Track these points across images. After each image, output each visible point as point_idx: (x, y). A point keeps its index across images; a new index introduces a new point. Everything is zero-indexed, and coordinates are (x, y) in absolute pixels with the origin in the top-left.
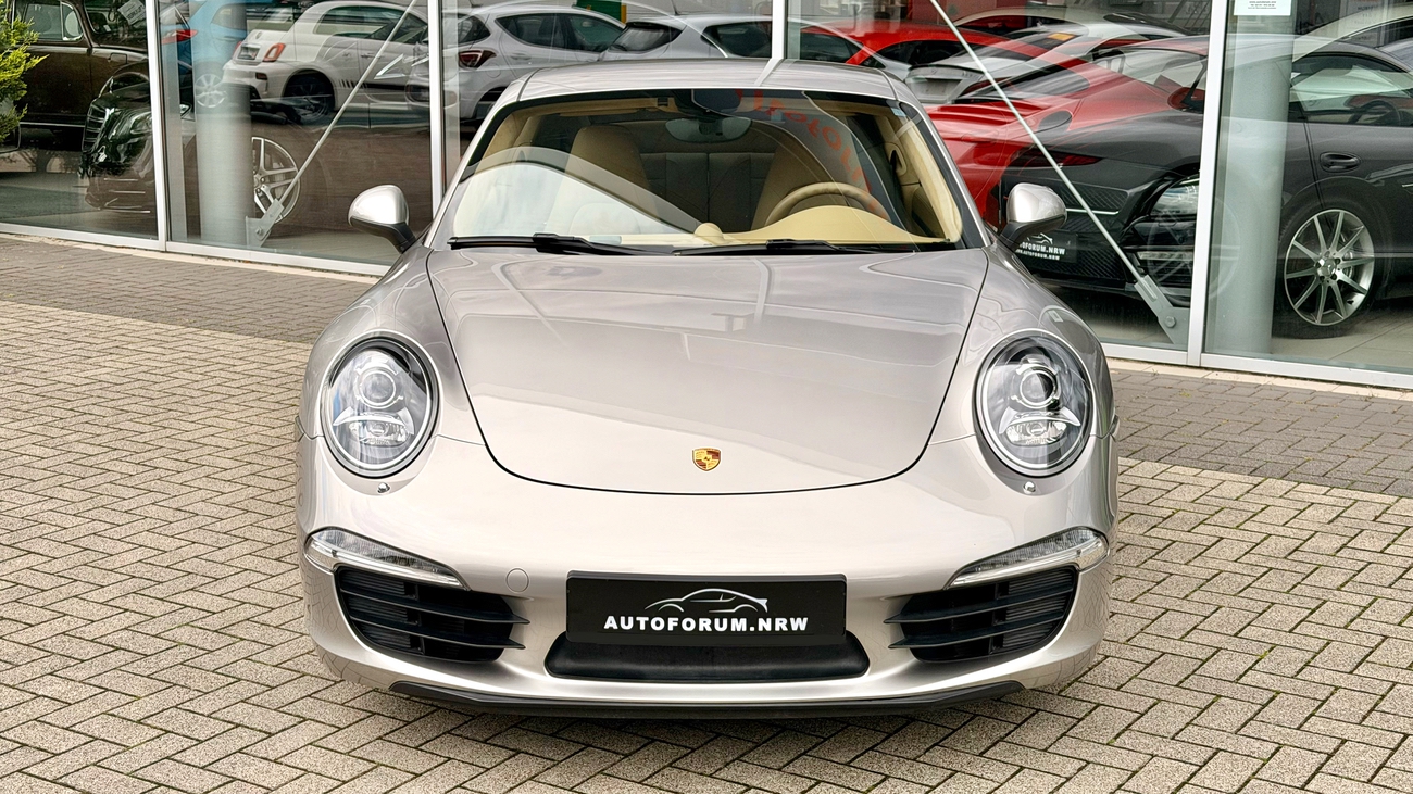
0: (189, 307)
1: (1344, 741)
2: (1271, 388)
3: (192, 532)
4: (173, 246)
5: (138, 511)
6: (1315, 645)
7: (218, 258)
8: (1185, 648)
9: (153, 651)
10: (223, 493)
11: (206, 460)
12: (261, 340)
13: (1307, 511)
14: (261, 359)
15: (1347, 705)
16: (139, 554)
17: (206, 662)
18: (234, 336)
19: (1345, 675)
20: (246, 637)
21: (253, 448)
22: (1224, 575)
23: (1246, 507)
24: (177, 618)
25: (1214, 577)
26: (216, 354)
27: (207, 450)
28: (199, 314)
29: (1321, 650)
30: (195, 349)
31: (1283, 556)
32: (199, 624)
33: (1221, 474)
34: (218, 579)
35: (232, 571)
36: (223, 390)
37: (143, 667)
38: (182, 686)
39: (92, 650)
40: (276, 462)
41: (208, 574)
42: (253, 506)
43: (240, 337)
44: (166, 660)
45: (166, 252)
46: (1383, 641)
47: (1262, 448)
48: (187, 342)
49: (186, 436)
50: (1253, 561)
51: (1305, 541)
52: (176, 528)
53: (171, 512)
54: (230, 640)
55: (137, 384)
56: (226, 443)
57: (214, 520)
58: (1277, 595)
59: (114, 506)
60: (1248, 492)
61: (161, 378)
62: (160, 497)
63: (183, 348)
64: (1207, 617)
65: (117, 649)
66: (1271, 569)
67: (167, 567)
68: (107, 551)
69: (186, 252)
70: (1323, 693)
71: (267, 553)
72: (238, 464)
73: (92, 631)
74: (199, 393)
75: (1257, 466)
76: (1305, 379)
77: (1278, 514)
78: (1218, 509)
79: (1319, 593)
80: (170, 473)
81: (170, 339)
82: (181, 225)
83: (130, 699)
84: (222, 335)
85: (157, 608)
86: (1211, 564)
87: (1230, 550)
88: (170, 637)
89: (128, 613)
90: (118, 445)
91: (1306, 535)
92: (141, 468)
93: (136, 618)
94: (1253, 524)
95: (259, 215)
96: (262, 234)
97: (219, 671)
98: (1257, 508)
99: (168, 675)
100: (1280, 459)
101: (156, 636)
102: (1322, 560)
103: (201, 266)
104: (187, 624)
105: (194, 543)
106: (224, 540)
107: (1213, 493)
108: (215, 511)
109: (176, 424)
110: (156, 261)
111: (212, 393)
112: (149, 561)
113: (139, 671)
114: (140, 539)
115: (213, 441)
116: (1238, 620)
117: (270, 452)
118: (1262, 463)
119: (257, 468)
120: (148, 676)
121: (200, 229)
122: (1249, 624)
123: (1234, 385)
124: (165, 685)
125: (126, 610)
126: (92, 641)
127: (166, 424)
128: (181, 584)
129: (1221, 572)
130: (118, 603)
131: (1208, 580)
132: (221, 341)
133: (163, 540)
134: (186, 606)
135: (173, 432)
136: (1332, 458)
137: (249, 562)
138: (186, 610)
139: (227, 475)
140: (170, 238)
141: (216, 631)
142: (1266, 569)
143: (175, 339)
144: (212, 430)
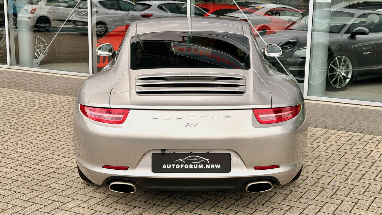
0: (19, 84)
1: (359, 199)
2: (327, 105)
3: (32, 148)
4: (12, 67)
5: (16, 142)
6: (348, 174)
7: (25, 70)
8: (313, 176)
9: (27, 181)
10: (39, 137)
11: (33, 128)
12: (42, 94)
13: (341, 138)
14: (43, 99)
15: (359, 190)
16: (18, 154)
17: (43, 183)
18: (34, 93)
19: (357, 182)
20: (53, 177)
21: (45, 124)
22: (321, 156)
23: (324, 137)
24: (33, 172)
25: (318, 156)
26: (30, 98)
27: (32, 125)
28: (23, 86)
29: (350, 175)
30: (23, 96)
31: (336, 150)
32: (39, 173)
33: (317, 128)
34: (42, 161)
35: (46, 159)
36: (34, 108)
37: (25, 185)
38: (38, 191)
39: (10, 181)
40: (53, 128)
41: (39, 159)
42: (48, 140)
43: (36, 93)
44: (32, 183)
45: (10, 69)
46: (366, 173)
47: (326, 121)
48: (21, 94)
49: (26, 121)
50: (329, 151)
51: (342, 146)
52: (28, 147)
53: (25, 142)
54: (49, 178)
55: (9, 106)
56: (37, 123)
57: (38, 145)
58: (336, 161)
59: (9, 141)
60: (324, 133)
61: (15, 105)
62: (21, 138)
63: (20, 96)
64: (318, 167)
65: (17, 181)
66: (333, 154)
67: (27, 158)
68: (9, 153)
69: (16, 68)
70: (352, 187)
71: (55, 153)
72: (42, 129)
73: (9, 176)
74: (27, 109)
75: (326, 126)
76: (336, 102)
77: (333, 139)
78: (317, 138)
79: (347, 160)
80: (23, 131)
81: (16, 94)
82: (14, 60)
83: (23, 194)
84: (31, 92)
85: (26, 169)
86: (317, 153)
87: (322, 149)
88: (32, 177)
89: (18, 171)
90: (7, 124)
91: (342, 145)
92: (14, 130)
93: (21, 172)
94: (327, 142)
95: (36, 58)
96: (37, 63)
97: (47, 186)
98: (328, 138)
99: (33, 188)
100: (332, 124)
101: (27, 177)
102: (347, 151)
103: (21, 73)
104: (36, 174)
105: (33, 151)
106: (42, 150)
107: (315, 133)
108: (38, 142)
109: (22, 118)
110: (7, 71)
111: (31, 109)
112: (21, 156)
113: (24, 187)
114: (18, 150)
115: (34, 122)
116: (327, 168)
117: (51, 125)
118: (327, 125)
119: (48, 130)
120: (27, 188)
121: (19, 62)
122: (330, 169)
123: (317, 104)
124: (32, 190)
125: (17, 170)
126: (9, 179)
127: (19, 117)
128: (32, 162)
129: (320, 155)
130: (15, 168)
131: (317, 157)
132: (31, 94)
133: (24, 150)
134: (34, 169)
135: (22, 120)
136: (346, 124)
137: (50, 156)
138: (34, 170)
139: (40, 132)
140: (11, 64)
141: (44, 175)
142: (332, 154)
143: (17, 93)
144: (33, 119)
